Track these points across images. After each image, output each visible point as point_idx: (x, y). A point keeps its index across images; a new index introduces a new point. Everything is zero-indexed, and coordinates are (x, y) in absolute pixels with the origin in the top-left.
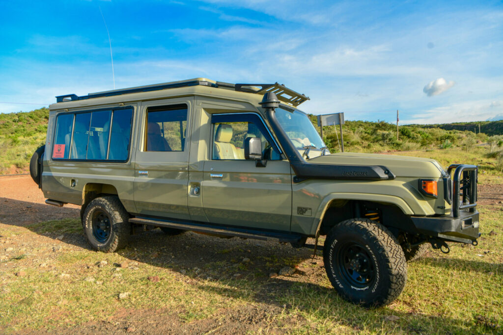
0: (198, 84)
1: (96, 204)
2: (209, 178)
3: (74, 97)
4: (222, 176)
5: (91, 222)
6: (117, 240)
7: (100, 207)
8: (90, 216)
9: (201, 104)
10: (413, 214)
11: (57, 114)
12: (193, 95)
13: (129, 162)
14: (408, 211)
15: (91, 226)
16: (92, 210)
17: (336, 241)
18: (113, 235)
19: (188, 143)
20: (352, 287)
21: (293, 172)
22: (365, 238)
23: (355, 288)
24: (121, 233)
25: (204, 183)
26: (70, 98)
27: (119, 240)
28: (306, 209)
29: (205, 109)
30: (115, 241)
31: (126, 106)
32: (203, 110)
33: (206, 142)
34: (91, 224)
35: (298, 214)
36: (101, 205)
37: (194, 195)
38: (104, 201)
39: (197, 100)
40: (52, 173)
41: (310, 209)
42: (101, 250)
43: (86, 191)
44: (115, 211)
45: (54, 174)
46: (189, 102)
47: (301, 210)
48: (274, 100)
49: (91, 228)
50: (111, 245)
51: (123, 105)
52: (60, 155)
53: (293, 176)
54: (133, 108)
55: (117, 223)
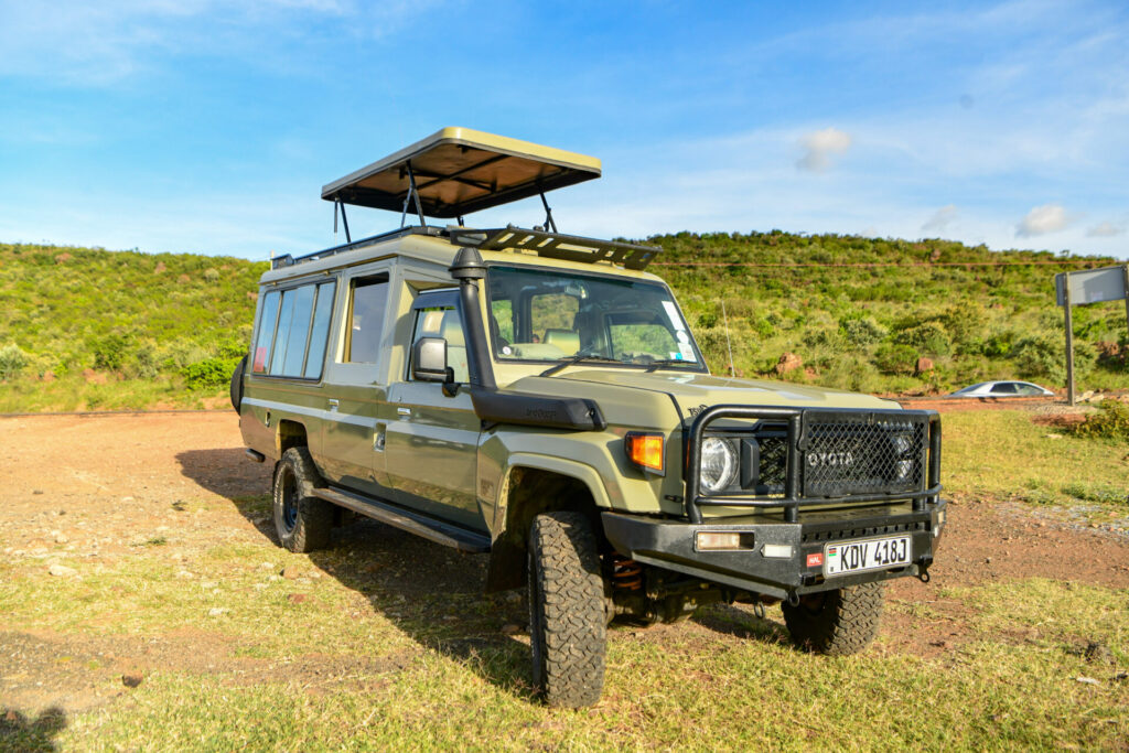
1: (288, 460)
2: (397, 417)
4: (409, 412)
5: (282, 492)
6: (303, 528)
7: (290, 465)
9: (403, 272)
10: (609, 505)
11: (266, 290)
12: (396, 256)
13: (321, 382)
14: (603, 499)
15: (281, 499)
18: (300, 520)
24: (310, 515)
25: (390, 426)
27: (306, 529)
28: (489, 485)
31: (332, 276)
32: (405, 283)
33: (405, 347)
34: (282, 496)
35: (482, 493)
36: (291, 461)
37: (379, 448)
38: (295, 455)
39: (399, 264)
40: (253, 400)
41: (492, 483)
42: (286, 545)
43: (282, 435)
46: (391, 269)
47: (484, 487)
48: (472, 264)
49: (281, 504)
50: (297, 538)
54: (336, 280)
55: (306, 498)
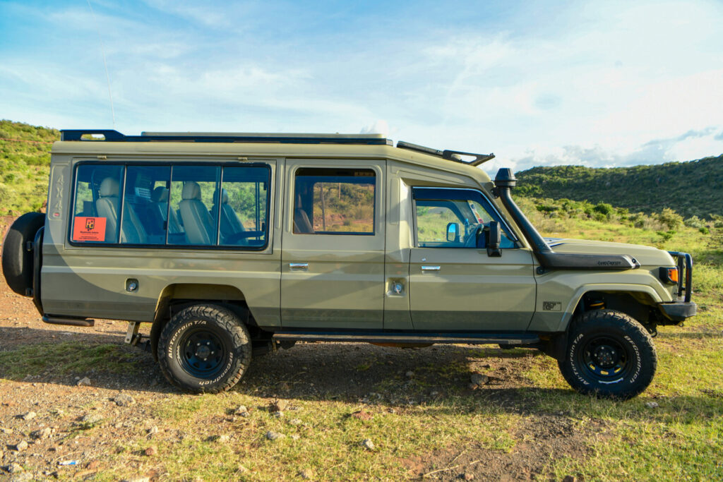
0: (385, 144)
1: (193, 318)
2: (419, 271)
3: (112, 136)
4: (438, 268)
5: (178, 347)
6: (241, 371)
7: (205, 322)
8: (177, 338)
9: (398, 172)
10: (662, 301)
11: (75, 161)
12: (385, 159)
13: (268, 249)
15: (178, 354)
16: (183, 328)
17: (581, 335)
18: (234, 364)
19: (381, 224)
20: (600, 382)
21: (536, 262)
22: (624, 329)
23: (604, 382)
24: (250, 359)
25: (414, 278)
26: (101, 136)
27: (246, 370)
28: (554, 304)
29: (403, 179)
30: (238, 372)
31: (253, 162)
32: (401, 181)
33: (408, 223)
34: (178, 351)
35: (544, 309)
36: (205, 318)
37: (397, 295)
38: (211, 312)
39: (391, 165)
40: (71, 267)
41: (560, 303)
42: (208, 390)
43: (161, 298)
44: (238, 325)
45: (75, 269)
46: (378, 168)
47: (548, 305)
49: (178, 357)
50: (229, 380)
51: (246, 161)
52: (94, 235)
53: (535, 267)
54: (269, 167)
55: (243, 345)
